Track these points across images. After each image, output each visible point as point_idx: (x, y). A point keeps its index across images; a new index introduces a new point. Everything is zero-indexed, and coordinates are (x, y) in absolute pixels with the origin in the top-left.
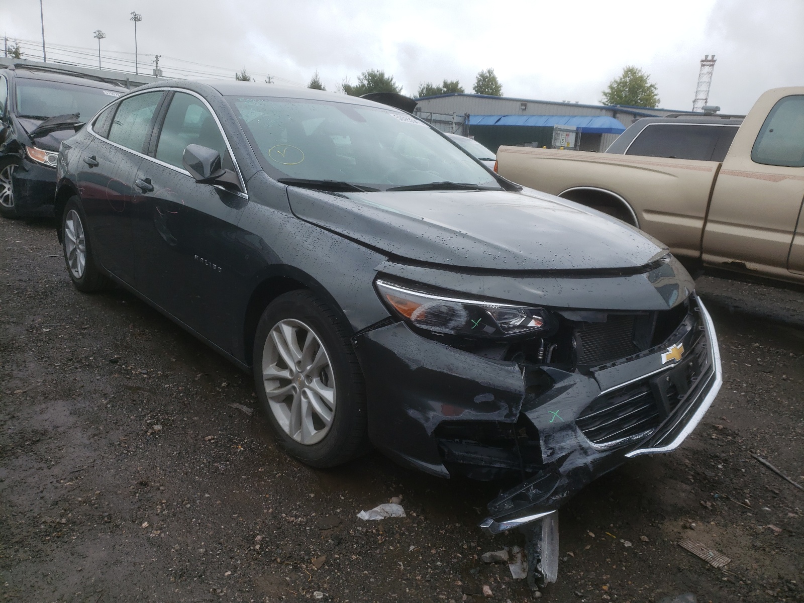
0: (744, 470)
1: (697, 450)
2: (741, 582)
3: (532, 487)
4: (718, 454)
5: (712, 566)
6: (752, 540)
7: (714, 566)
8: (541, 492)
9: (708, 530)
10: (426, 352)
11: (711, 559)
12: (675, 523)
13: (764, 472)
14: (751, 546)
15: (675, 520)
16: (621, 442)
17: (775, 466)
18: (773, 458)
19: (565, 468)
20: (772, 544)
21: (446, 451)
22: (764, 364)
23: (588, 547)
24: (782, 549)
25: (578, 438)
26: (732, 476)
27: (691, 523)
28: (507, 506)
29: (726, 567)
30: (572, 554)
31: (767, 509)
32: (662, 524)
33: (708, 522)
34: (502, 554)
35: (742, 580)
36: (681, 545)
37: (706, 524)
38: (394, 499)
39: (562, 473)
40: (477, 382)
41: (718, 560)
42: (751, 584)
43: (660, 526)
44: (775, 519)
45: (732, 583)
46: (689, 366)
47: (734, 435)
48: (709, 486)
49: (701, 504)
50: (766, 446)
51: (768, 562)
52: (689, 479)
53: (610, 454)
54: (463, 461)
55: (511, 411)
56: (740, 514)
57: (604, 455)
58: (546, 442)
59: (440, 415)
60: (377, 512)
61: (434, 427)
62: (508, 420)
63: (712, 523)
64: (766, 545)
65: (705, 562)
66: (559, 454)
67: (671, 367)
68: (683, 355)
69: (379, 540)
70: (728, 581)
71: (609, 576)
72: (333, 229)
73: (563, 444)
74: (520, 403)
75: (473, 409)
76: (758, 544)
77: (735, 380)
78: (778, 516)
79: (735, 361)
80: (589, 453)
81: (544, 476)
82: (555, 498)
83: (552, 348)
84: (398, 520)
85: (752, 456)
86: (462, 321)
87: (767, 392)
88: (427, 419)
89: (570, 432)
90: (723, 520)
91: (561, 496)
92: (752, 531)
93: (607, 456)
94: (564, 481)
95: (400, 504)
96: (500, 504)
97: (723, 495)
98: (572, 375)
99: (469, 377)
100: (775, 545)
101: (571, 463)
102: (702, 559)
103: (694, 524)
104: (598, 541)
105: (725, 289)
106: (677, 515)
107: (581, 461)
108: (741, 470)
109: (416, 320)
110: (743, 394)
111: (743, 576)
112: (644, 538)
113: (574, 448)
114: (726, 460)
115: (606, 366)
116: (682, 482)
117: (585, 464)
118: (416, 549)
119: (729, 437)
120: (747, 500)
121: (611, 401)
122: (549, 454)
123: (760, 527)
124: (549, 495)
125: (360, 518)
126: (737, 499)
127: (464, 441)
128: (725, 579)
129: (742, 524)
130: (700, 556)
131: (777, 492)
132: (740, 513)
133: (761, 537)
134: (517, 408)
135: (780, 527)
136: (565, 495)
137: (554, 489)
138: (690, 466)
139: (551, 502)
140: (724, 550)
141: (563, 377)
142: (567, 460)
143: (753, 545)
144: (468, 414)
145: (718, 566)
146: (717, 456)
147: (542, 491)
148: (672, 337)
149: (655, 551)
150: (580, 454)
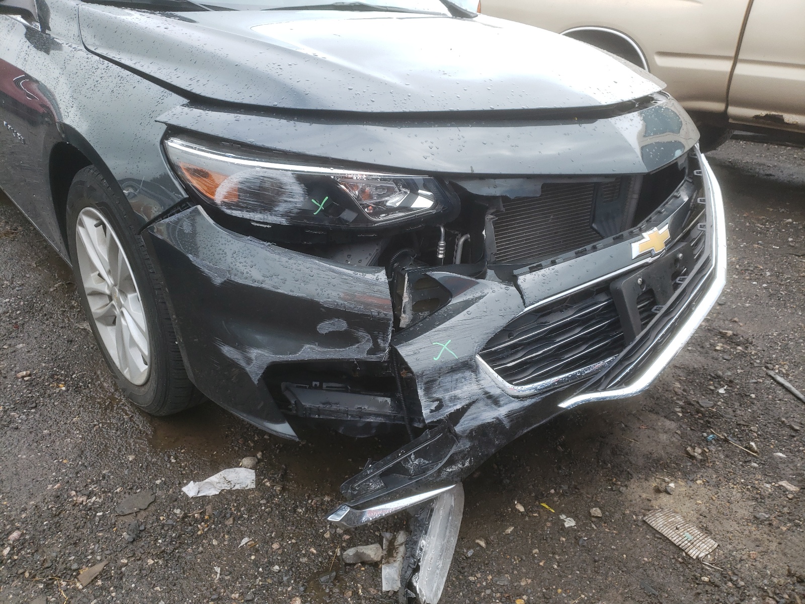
0: (753, 396)
1: (694, 368)
2: (730, 584)
3: (413, 456)
4: (720, 373)
5: (689, 555)
6: (754, 508)
7: (691, 556)
8: (427, 462)
9: (692, 492)
10: (235, 255)
11: (689, 544)
12: (645, 484)
13: (781, 397)
14: (751, 518)
15: (646, 480)
16: (558, 382)
17: (797, 388)
18: (796, 377)
19: (463, 426)
20: (782, 514)
21: (293, 402)
22: (797, 245)
23: (510, 530)
24: (797, 521)
25: (482, 382)
26: (737, 405)
27: (668, 483)
28: (373, 487)
29: (709, 556)
30: (483, 544)
31: (781, 455)
32: (626, 486)
33: (693, 481)
34: (372, 552)
35: (731, 580)
36: (647, 521)
37: (691, 483)
38: (246, 461)
39: (460, 434)
40: (318, 303)
41: (698, 545)
42: (745, 587)
43: (623, 489)
44: (791, 472)
45: (716, 586)
46: (677, 260)
47: (747, 343)
48: (702, 422)
49: (687, 453)
50: (787, 358)
51: (774, 546)
52: (675, 413)
53: (540, 400)
54: (319, 416)
55: (376, 343)
56: (742, 465)
57: (527, 403)
58: (428, 390)
59: (266, 354)
60: (211, 483)
61: (261, 372)
62: (373, 358)
63: (699, 482)
64: (773, 516)
65: (679, 549)
66: (450, 407)
67: (647, 263)
68: (667, 243)
69: (199, 530)
70: (711, 583)
71: (529, 581)
72: (123, 61)
73: (457, 392)
74: (388, 332)
75: (317, 344)
76: (763, 515)
77: (757, 267)
78: (796, 466)
79: (760, 242)
80: (502, 403)
81: (430, 439)
82: (451, 470)
83: (462, 240)
84: (241, 494)
85: (767, 374)
86: (296, 203)
87: (797, 281)
88: (249, 361)
89: (468, 374)
90: (714, 476)
91: (460, 466)
92: (755, 491)
93: (534, 405)
94: (464, 445)
95: (253, 468)
96: (362, 484)
97: (720, 436)
98: (478, 283)
99: (304, 295)
100: (787, 516)
101: (473, 419)
102: (675, 545)
103: (672, 485)
104: (527, 519)
105: (758, 155)
106: (650, 470)
107: (489, 415)
108: (749, 395)
109: (225, 204)
110: (765, 285)
111: (734, 574)
112: (596, 512)
113: (475, 398)
114: (731, 381)
115: (540, 265)
116: (665, 417)
117: (497, 418)
118: (249, 543)
119: (739, 348)
120: (753, 444)
121: (543, 320)
122: (433, 408)
123: (768, 486)
124: (440, 465)
125: (184, 493)
126: (740, 440)
127: (325, 385)
128: (706, 579)
129: (742, 481)
130: (673, 540)
131: (797, 428)
132: (741, 463)
133: (767, 501)
134: (385, 340)
135: (796, 483)
136: (467, 464)
137: (449, 456)
138: (680, 391)
139: (444, 475)
140: (711, 527)
141: (463, 287)
142: (466, 414)
143: (755, 517)
144: (310, 352)
145: (697, 557)
146: (719, 377)
147: (429, 461)
148: (653, 216)
149: (608, 533)
150: (487, 405)
